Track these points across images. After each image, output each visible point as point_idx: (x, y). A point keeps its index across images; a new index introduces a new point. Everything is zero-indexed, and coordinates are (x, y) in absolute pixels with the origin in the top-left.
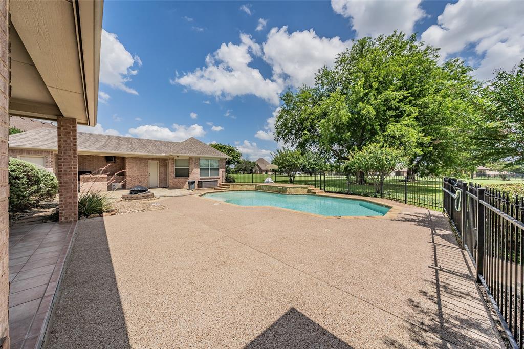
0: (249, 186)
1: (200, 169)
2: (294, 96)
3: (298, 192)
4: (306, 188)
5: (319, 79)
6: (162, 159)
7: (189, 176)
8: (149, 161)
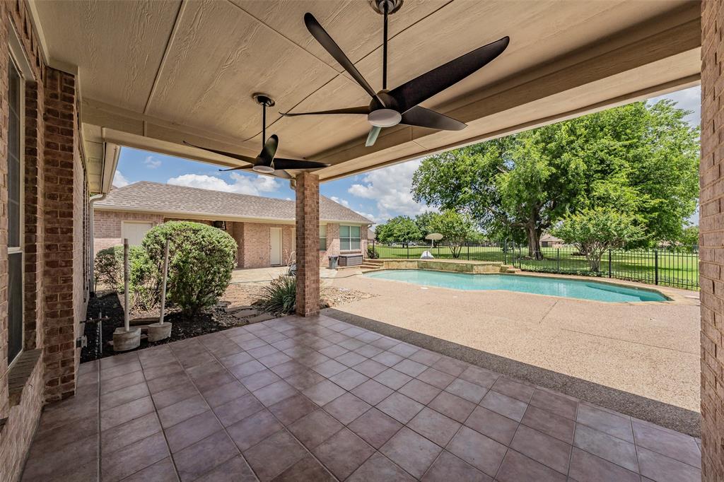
0: (409, 263)
1: (341, 239)
3: (488, 270)
4: (499, 265)
6: (286, 225)
7: (326, 250)
8: (271, 228)
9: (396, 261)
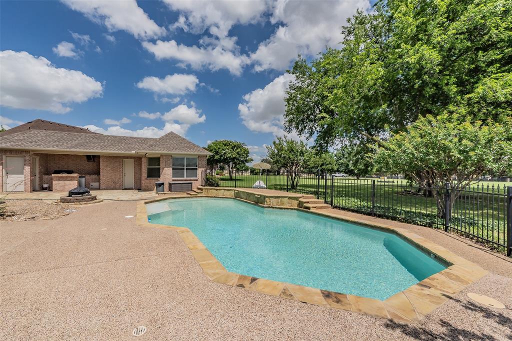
0: (227, 192)
1: (173, 169)
2: (310, 65)
3: (283, 204)
4: (296, 199)
5: (350, 33)
7: (159, 177)
8: (124, 159)
9: (214, 189)
